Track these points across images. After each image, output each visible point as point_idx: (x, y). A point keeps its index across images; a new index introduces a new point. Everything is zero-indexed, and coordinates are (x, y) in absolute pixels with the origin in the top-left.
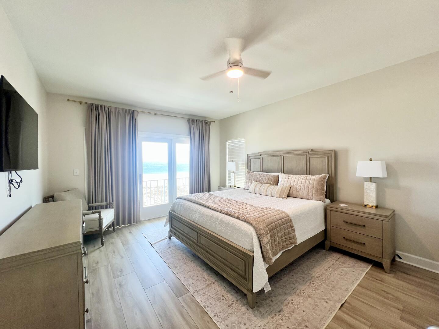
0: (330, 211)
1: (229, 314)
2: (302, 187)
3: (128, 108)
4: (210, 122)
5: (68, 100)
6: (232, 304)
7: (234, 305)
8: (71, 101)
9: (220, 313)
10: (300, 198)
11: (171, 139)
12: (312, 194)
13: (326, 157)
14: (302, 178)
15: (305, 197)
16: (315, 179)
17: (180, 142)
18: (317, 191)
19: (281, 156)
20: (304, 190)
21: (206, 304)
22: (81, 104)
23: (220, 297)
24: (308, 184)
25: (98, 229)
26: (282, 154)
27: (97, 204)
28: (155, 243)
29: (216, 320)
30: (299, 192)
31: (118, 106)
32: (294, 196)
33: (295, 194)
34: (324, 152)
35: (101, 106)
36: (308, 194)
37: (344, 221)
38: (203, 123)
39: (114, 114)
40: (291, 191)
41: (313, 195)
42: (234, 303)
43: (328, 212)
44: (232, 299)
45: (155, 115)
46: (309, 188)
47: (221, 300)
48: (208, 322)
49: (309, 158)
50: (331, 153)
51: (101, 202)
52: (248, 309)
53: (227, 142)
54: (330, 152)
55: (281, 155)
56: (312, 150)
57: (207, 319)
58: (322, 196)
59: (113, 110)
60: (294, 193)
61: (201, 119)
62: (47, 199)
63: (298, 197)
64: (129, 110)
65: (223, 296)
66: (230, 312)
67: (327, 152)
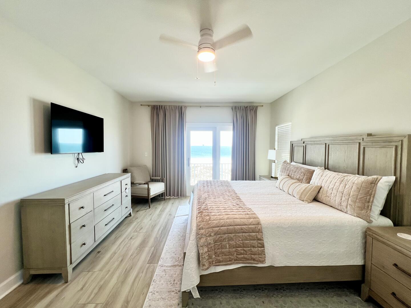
0: (372, 239)
1: (162, 298)
2: (335, 191)
3: (178, 105)
4: (257, 107)
5: (141, 105)
6: (173, 291)
7: (173, 293)
8: (143, 105)
9: (157, 292)
10: (331, 206)
11: (216, 127)
12: (346, 204)
13: (393, 147)
14: (338, 178)
15: (337, 207)
16: (356, 182)
17: (223, 130)
18: (355, 202)
19: (326, 144)
20: (336, 196)
21: (157, 279)
22: (149, 106)
23: (171, 279)
24: (343, 187)
25: (147, 196)
26: (328, 142)
27: (157, 178)
28: (178, 216)
29: (149, 296)
30: (329, 197)
31: (170, 104)
32: (324, 202)
33: (324, 199)
34: (388, 139)
35: (160, 106)
36: (341, 203)
37: (395, 265)
38: (248, 109)
39: (168, 111)
40: (320, 194)
41: (348, 206)
42: (176, 291)
43: (369, 239)
44: (177, 288)
45: (201, 107)
46: (343, 194)
47: (169, 283)
48: (143, 294)
49: (364, 148)
50: (402, 141)
51: (157, 177)
52: (179, 304)
53: (277, 127)
54: (400, 139)
55: (326, 142)
56: (369, 135)
57: (145, 291)
58: (363, 211)
59: (168, 108)
60: (323, 197)
61: (246, 105)
62: (124, 171)
63: (328, 204)
64: (179, 106)
65: (174, 280)
66: (163, 297)
67: (395, 139)
